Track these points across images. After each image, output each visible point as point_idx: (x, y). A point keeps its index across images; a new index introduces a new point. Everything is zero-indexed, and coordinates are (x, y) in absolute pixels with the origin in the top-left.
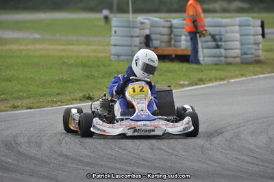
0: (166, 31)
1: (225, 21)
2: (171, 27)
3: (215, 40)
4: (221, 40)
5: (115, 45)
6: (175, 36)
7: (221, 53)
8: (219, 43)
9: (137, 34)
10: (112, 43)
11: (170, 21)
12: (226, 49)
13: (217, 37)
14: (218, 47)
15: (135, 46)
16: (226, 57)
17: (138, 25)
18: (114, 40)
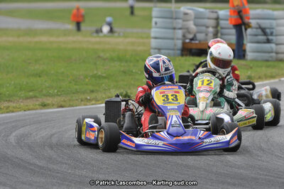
0: (212, 22)
1: (276, 13)
2: (217, 19)
3: (265, 34)
4: (272, 34)
5: (156, 38)
6: (222, 28)
7: (272, 48)
8: (270, 37)
9: (180, 26)
10: (153, 35)
11: (216, 12)
12: (277, 44)
13: (268, 31)
14: (268, 41)
15: (178, 39)
16: (277, 53)
17: (181, 16)
18: (154, 32)
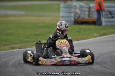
2: (90, 8)
3: (111, 14)
5: (62, 17)
7: (114, 20)
8: (113, 16)
9: (73, 11)
11: (89, 5)
17: (73, 7)
18: (62, 14)
